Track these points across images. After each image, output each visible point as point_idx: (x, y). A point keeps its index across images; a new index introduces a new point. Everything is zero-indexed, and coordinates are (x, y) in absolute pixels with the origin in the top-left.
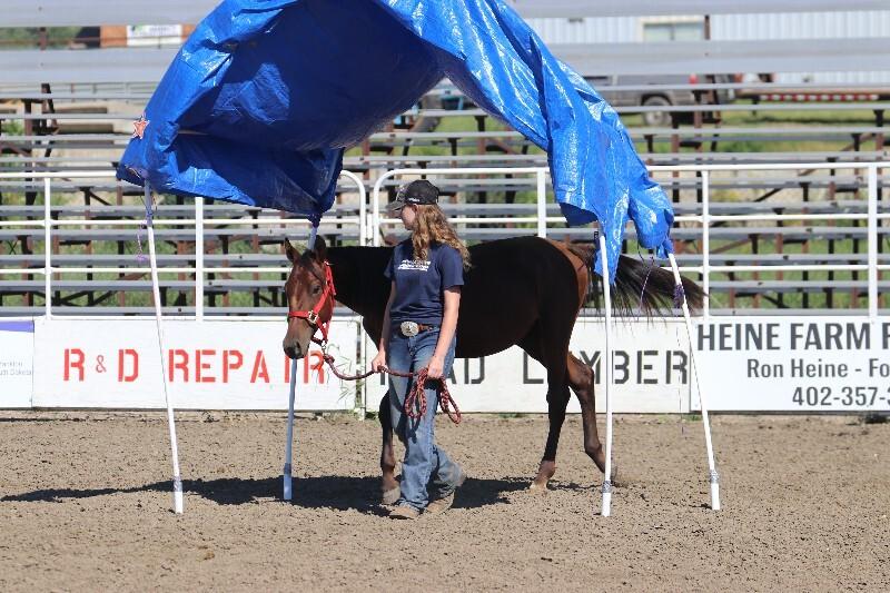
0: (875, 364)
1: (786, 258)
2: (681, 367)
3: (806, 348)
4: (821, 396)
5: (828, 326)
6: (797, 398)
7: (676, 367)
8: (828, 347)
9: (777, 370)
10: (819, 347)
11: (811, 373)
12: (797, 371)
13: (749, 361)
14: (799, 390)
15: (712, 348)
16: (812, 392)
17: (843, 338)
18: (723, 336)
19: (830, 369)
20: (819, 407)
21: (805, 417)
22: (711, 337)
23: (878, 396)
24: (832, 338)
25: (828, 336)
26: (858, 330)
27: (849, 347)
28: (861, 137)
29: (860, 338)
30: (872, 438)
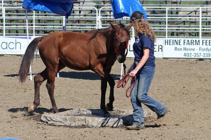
0: (201, 48)
1: (190, 26)
2: (161, 48)
3: (187, 45)
4: (189, 55)
5: (191, 40)
6: (185, 55)
7: (160, 48)
8: (191, 45)
9: (181, 49)
10: (189, 45)
11: (188, 50)
12: (185, 50)
13: (175, 47)
14: (185, 54)
15: (168, 44)
16: (188, 54)
17: (194, 43)
18: (170, 42)
19: (191, 49)
20: (189, 57)
21: (186, 59)
22: (168, 42)
23: (201, 55)
24: (192, 43)
25: (191, 43)
26: (197, 41)
27: (195, 45)
28: (208, 2)
29: (198, 43)
30: (198, 64)
